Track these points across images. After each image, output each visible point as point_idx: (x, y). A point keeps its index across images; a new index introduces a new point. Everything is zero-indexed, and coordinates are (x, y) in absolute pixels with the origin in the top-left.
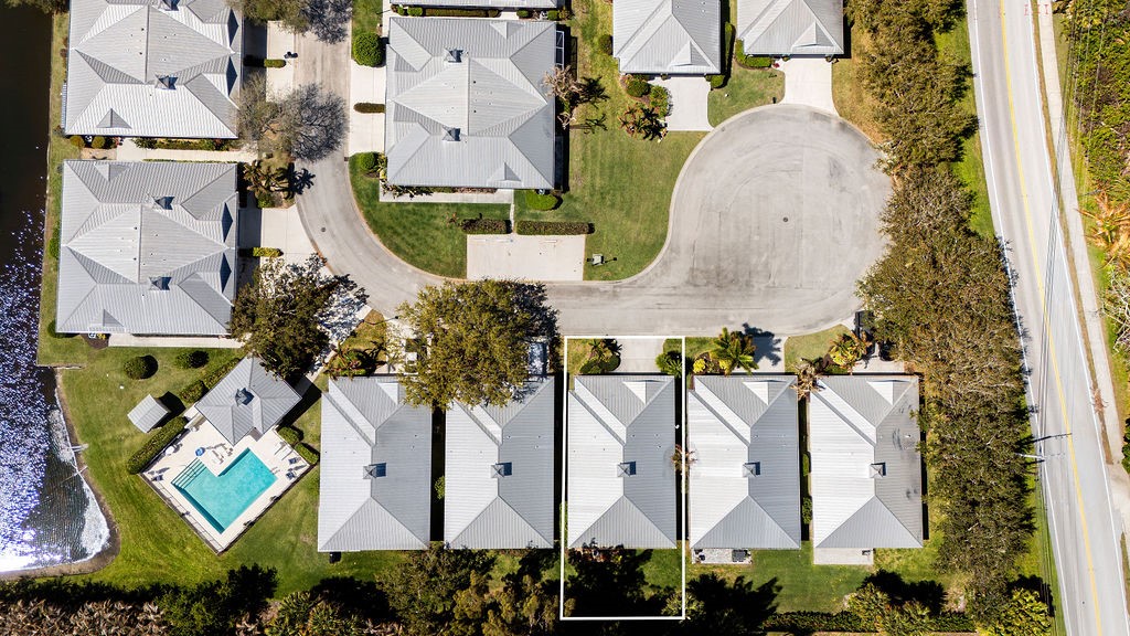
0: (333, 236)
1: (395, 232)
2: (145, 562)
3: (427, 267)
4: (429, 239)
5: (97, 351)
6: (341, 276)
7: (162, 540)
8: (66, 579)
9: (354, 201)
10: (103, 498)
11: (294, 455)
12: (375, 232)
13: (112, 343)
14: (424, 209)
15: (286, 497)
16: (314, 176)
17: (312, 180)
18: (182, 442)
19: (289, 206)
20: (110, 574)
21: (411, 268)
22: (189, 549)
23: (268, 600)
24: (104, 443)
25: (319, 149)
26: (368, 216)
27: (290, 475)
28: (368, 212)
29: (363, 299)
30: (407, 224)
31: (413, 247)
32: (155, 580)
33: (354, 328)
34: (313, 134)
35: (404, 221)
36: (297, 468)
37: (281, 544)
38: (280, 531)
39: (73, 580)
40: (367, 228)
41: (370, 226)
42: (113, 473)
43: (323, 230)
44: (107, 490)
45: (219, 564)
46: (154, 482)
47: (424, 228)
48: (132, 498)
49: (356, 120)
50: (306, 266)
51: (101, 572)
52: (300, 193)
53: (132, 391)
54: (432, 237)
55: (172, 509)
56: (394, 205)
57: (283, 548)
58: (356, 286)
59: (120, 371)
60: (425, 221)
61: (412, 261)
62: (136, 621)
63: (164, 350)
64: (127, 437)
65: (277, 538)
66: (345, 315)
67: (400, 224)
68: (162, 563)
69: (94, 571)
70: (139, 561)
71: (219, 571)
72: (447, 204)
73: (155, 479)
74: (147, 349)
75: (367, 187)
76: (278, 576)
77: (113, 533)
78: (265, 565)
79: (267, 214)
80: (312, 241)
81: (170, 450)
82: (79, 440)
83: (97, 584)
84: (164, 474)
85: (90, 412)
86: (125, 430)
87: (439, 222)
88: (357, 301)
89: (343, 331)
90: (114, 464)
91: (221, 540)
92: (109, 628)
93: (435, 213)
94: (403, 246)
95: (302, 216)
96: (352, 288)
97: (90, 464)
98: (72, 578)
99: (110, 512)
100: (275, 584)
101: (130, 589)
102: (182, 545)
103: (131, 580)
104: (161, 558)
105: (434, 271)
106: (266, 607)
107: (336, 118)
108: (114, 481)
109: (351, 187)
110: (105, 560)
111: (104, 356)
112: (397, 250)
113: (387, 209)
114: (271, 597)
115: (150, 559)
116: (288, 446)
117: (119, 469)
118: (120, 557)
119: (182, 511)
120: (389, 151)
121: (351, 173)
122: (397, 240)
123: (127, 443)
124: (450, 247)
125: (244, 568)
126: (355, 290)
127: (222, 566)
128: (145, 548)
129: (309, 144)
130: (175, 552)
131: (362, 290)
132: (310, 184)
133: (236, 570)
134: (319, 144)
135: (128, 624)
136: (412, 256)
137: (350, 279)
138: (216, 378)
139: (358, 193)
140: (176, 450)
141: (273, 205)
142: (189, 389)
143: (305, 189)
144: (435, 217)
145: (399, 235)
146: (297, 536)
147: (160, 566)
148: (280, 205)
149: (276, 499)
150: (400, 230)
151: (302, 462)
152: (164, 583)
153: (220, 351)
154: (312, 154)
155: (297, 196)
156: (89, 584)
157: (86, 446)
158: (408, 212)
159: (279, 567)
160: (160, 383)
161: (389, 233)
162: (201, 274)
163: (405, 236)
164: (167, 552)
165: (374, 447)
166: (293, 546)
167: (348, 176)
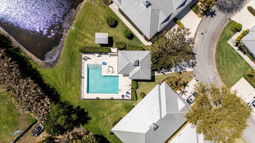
0: (203, 38)
1: (223, 55)
2: (58, 79)
3: (221, 75)
4: (230, 67)
5: (104, 4)
6: (194, 52)
7: (68, 78)
8: (30, 61)
9: (220, 34)
10: (63, 48)
11: (130, 92)
12: (217, 49)
13: (111, 6)
14: (238, 57)
15: (116, 101)
16: (216, 15)
17: (214, 16)
18: (102, 55)
19: (200, 17)
20: (44, 72)
21: (216, 70)
22: (73, 88)
23: (81, 125)
24: (80, 33)
25: (225, 9)
26: (219, 43)
27: (123, 96)
28: (221, 41)
29: (193, 65)
30: (229, 56)
31: (223, 65)
32: (55, 87)
33: (182, 71)
34: (228, 2)
35: (229, 55)
36: (127, 96)
37: (101, 113)
38: (104, 109)
39: (32, 63)
40: (215, 45)
41: (217, 46)
42: (73, 44)
43: (202, 34)
44: (67, 47)
45: (78, 101)
46: (83, 59)
47: (232, 62)
48: (72, 57)
49: (244, 11)
50: (187, 40)
51: (42, 69)
52: (207, 16)
53: (102, 26)
54: (232, 67)
55: (80, 72)
56: (231, 47)
57: (100, 115)
58: (195, 59)
59: (105, 17)
60: (235, 61)
61: (218, 69)
62: (39, 101)
63: (123, 24)
64: (88, 38)
65: (101, 110)
66: (183, 65)
67: (226, 54)
68: (62, 84)
69: (41, 66)
70: (56, 76)
71: (75, 104)
72: (246, 62)
73: (84, 59)
74: (119, 18)
75: (228, 34)
76: (90, 121)
77: (56, 61)
78: (90, 115)
79: (191, 13)
80: (196, 34)
81: (97, 55)
82: (73, 25)
83: (38, 71)
84: (88, 60)
85: (84, 20)
86: (89, 36)
87: (238, 65)
88: (191, 64)
89: (178, 69)
90: (76, 42)
91: (85, 95)
92: (29, 96)
93: (240, 61)
94: (221, 61)
95: (200, 23)
96: (193, 59)
97: (70, 35)
98: (33, 62)
99: (61, 54)
100: (87, 123)
101: (46, 82)
102: (73, 85)
103: (49, 80)
104: (63, 82)
105: (222, 78)
106: (78, 126)
107: (239, 4)
108: (72, 47)
109: (223, 29)
110: (47, 66)
111: (104, 8)
112: (218, 61)
113: (227, 46)
114: (83, 125)
115: (60, 79)
116: (131, 87)
117: (76, 45)
118: (52, 70)
119: (83, 76)
120: (251, 31)
121: (227, 25)
122: (221, 58)
123: (86, 40)
124: (234, 76)
125: (83, 110)
126: (194, 60)
127: (78, 103)
128: (61, 75)
129: (224, 4)
130: (69, 85)
131: (196, 62)
132: (212, 16)
133: (81, 108)
134: (227, 7)
135: (36, 100)
136: (220, 67)
137: (195, 56)
138: (131, 48)
139: (224, 33)
140: (99, 56)
141: (195, 12)
142: (121, 43)
143: (209, 17)
144: (239, 63)
145: (223, 57)
146: (107, 115)
147: (60, 84)
148: (197, 14)
149: (112, 99)
150: (225, 56)
151: (130, 96)
152: (57, 90)
153: (138, 40)
154: (222, 8)
155: (205, 16)
156: (36, 69)
157: (74, 28)
158: (233, 53)
159: (94, 119)
160: (113, 32)
161: (221, 54)
162: (161, 13)
163: (224, 59)
164: (66, 82)
165: (161, 119)
166: (104, 117)
167: (225, 25)
